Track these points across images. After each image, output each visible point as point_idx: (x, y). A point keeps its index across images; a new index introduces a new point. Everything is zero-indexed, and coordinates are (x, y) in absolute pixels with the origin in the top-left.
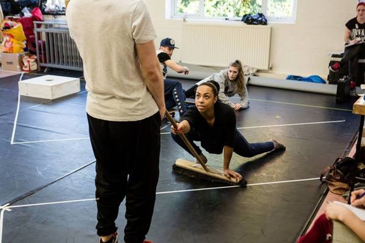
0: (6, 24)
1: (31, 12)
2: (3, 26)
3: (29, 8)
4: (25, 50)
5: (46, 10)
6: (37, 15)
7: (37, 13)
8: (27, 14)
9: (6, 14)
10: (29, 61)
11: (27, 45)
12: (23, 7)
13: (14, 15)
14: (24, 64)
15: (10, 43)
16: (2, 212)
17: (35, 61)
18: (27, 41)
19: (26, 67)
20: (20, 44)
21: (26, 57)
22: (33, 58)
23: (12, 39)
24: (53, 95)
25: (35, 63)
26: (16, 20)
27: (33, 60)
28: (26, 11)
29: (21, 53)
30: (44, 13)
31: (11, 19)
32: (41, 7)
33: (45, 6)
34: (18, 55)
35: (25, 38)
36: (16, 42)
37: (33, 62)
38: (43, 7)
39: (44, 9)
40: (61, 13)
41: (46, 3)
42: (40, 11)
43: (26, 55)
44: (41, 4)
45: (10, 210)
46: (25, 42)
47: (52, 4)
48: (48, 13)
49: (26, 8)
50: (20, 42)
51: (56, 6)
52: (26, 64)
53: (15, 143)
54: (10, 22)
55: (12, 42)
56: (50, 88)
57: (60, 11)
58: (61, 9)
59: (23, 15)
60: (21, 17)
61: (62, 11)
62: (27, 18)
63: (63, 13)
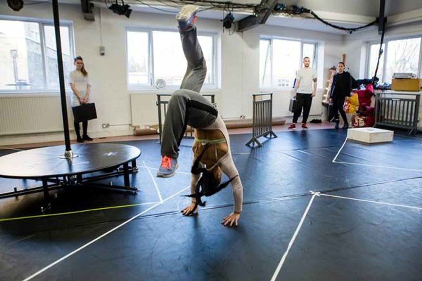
1: (365, 87)
3: (365, 85)
4: (357, 112)
5: (377, 86)
6: (369, 89)
7: (370, 87)
8: (363, 88)
10: (358, 120)
11: (359, 109)
12: (361, 84)
13: (354, 88)
14: (355, 121)
15: (348, 107)
16: (314, 196)
17: (363, 120)
18: (360, 106)
19: (356, 124)
20: (354, 108)
21: (357, 117)
22: (362, 118)
23: (349, 104)
24: (370, 140)
25: (363, 122)
26: (355, 92)
27: (362, 119)
28: (362, 87)
29: (354, 114)
30: (375, 88)
32: (373, 84)
33: (377, 83)
34: (352, 115)
35: (358, 104)
36: (352, 106)
37: (361, 121)
38: (375, 84)
39: (376, 85)
40: (387, 88)
41: (378, 81)
42: (372, 87)
43: (358, 115)
44: (374, 82)
45: (319, 196)
46: (358, 107)
47: (382, 82)
48: (378, 88)
49: (362, 85)
50: (355, 106)
51: (385, 84)
52: (356, 121)
53: (335, 162)
55: (349, 107)
56: (369, 135)
57: (387, 87)
58: (388, 85)
59: (360, 89)
60: (358, 90)
61: (389, 87)
62: (362, 91)
63: (390, 88)
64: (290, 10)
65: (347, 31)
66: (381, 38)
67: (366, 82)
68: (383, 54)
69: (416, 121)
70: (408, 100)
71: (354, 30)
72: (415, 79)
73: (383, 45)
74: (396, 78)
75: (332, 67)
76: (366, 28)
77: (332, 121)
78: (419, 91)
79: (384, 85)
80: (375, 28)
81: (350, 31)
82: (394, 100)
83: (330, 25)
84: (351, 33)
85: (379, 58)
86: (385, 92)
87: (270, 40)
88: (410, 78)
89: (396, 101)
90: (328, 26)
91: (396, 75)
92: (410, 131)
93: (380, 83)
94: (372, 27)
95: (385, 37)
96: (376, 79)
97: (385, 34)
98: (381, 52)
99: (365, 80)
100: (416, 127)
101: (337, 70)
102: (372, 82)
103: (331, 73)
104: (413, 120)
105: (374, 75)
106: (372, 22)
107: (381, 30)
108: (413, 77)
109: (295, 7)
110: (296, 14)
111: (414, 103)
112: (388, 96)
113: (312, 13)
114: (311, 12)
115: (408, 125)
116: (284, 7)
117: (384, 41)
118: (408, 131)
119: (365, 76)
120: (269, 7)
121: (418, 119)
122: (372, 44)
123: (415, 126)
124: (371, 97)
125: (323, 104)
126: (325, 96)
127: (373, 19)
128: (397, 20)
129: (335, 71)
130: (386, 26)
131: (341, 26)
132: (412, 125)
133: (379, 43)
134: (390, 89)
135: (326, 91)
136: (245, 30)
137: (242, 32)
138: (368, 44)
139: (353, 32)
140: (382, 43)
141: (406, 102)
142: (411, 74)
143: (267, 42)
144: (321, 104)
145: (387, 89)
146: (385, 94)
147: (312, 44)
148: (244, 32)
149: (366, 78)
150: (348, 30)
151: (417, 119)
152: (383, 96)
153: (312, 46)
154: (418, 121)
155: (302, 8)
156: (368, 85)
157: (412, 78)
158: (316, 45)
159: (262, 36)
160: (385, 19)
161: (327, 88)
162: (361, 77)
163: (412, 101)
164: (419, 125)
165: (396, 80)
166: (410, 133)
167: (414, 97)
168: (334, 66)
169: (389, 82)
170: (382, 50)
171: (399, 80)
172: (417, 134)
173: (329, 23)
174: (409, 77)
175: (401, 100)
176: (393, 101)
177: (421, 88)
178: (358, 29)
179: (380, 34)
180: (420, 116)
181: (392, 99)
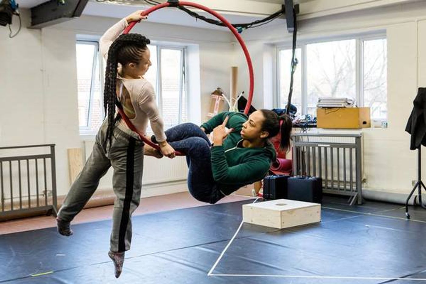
33: (294, 117)
40: (311, 124)
44: (288, 113)
47: (303, 114)
48: (296, 126)
57: (310, 122)
58: (312, 120)
61: (313, 122)
63: (315, 124)
66: (291, 39)
68: (299, 67)
69: (360, 180)
70: (344, 146)
71: (245, 26)
72: (352, 108)
73: (298, 51)
74: (323, 107)
75: (216, 89)
78: (360, 128)
79: (306, 118)
80: (281, 22)
81: (239, 27)
82: (322, 147)
84: (240, 30)
85: (293, 73)
86: (309, 131)
88: (345, 107)
89: (326, 148)
91: (322, 102)
92: (352, 199)
94: (276, 20)
95: (298, 38)
96: (291, 109)
97: (298, 33)
98: (294, 63)
100: (361, 192)
101: (223, 95)
103: (214, 99)
104: (354, 180)
105: (287, 103)
107: (291, 26)
108: (349, 104)
111: (354, 150)
112: (312, 140)
117: (297, 43)
118: (350, 198)
119: (273, 105)
121: (364, 177)
122: (282, 48)
123: (359, 190)
127: (278, 8)
129: (220, 97)
130: (299, 19)
132: (354, 188)
134: (315, 126)
136: (45, 26)
137: (40, 29)
139: (244, 29)
140: (294, 47)
141: (341, 150)
142: (346, 101)
145: (310, 127)
146: (308, 136)
147: (176, 49)
148: (43, 29)
149: (276, 107)
150: (235, 26)
151: (361, 176)
152: (305, 139)
154: (364, 181)
157: (348, 107)
160: (296, 8)
162: (267, 106)
163: (350, 146)
165: (324, 110)
166: (351, 204)
167: (353, 141)
168: (219, 89)
169: (313, 114)
170: (296, 59)
171: (328, 111)
172: (363, 204)
174: (343, 105)
175: (333, 145)
176: (320, 148)
177: (365, 123)
178: (252, 24)
179: (290, 32)
180: (367, 171)
181: (319, 145)
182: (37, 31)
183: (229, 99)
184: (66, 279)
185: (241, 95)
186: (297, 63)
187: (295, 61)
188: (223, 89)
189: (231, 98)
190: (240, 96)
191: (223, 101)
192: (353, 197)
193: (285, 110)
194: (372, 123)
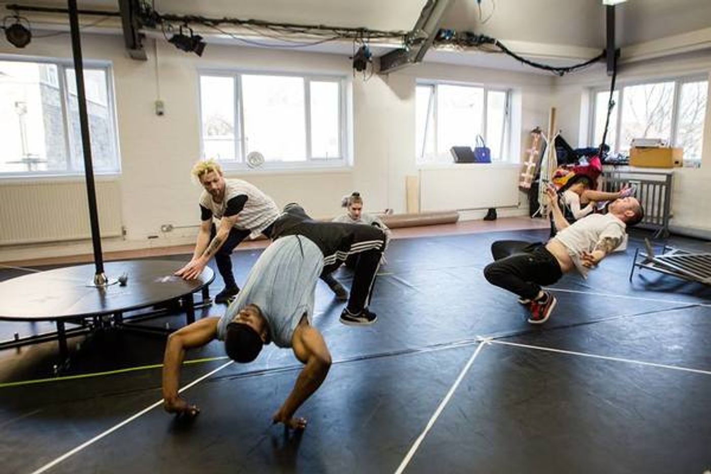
0: (558, 173)
1: (588, 161)
2: (555, 174)
3: (587, 157)
5: (606, 160)
6: (594, 164)
7: (595, 162)
8: (584, 162)
9: (560, 162)
12: (580, 156)
13: (569, 163)
26: (569, 169)
28: (582, 160)
30: (604, 163)
31: (565, 168)
32: (601, 156)
33: (607, 155)
38: (604, 155)
39: (605, 158)
40: (623, 162)
41: (608, 151)
42: (598, 160)
44: (601, 152)
47: (615, 153)
48: (608, 163)
49: (583, 157)
51: (620, 155)
54: (562, 171)
57: (622, 160)
58: (624, 158)
59: (579, 164)
60: (576, 165)
61: (625, 161)
62: (581, 167)
63: (627, 162)
64: (462, 40)
65: (555, 71)
66: (610, 82)
67: (589, 153)
68: (616, 108)
69: (668, 216)
70: (655, 183)
71: (567, 69)
72: (666, 148)
73: (616, 93)
74: (637, 147)
75: (535, 128)
76: (587, 65)
77: (536, 216)
78: (671, 167)
79: (618, 157)
80: (601, 66)
81: (561, 71)
82: (633, 183)
83: (527, 62)
84: (562, 74)
85: (609, 113)
86: (620, 169)
87: (433, 86)
88: (658, 147)
90: (524, 64)
91: (635, 142)
92: (657, 232)
93: (612, 155)
94: (597, 65)
95: (617, 81)
96: (605, 147)
97: (617, 76)
98: (611, 105)
99: (588, 149)
100: (667, 226)
101: (542, 133)
102: (598, 153)
103: (533, 137)
104: (662, 215)
105: (601, 142)
106: (596, 56)
107: (611, 70)
108: (663, 144)
109: (470, 35)
110: (471, 45)
111: (664, 187)
112: (623, 176)
113: (498, 44)
114: (496, 42)
115: (655, 222)
116: (452, 35)
117: (616, 86)
118: (655, 233)
119: (588, 144)
120: (427, 36)
121: (671, 213)
122: (599, 91)
123: (665, 224)
124: (596, 177)
125: (521, 188)
126: (523, 175)
127: (600, 52)
128: (634, 54)
129: (539, 136)
130: (619, 62)
131: (544, 64)
132: (661, 223)
133: (609, 90)
134: (627, 164)
135: (526, 167)
136: (391, 72)
137: (386, 74)
138: (593, 91)
139: (565, 73)
140: (612, 89)
141: (651, 187)
142: (659, 141)
143: (428, 90)
144: (518, 189)
145: (622, 165)
146: (619, 172)
147: (502, 90)
148: (390, 75)
149: (590, 146)
150: (557, 69)
151: (668, 212)
152: (616, 175)
153: (503, 95)
154: (671, 217)
155: (482, 36)
156: (593, 158)
157: (661, 147)
158: (509, 93)
159: (418, 80)
160: (617, 53)
161: (526, 163)
162: (582, 145)
163: (661, 184)
164: (673, 222)
165: (636, 150)
166: (656, 237)
167: (663, 178)
168: (538, 128)
169: (626, 153)
170: (613, 101)
171: (641, 150)
172: (669, 238)
173: (526, 59)
174: (656, 145)
175: (643, 182)
177: (677, 162)
178: (574, 67)
179: (609, 75)
180: (675, 207)
181: (630, 182)
182: (385, 76)
183: (547, 136)
184: (405, 279)
185: (559, 133)
186: (614, 104)
187: (612, 103)
188: (541, 129)
189: (549, 136)
190: (557, 135)
191: (541, 139)
192: (659, 230)
193: (599, 149)
194: (684, 163)
